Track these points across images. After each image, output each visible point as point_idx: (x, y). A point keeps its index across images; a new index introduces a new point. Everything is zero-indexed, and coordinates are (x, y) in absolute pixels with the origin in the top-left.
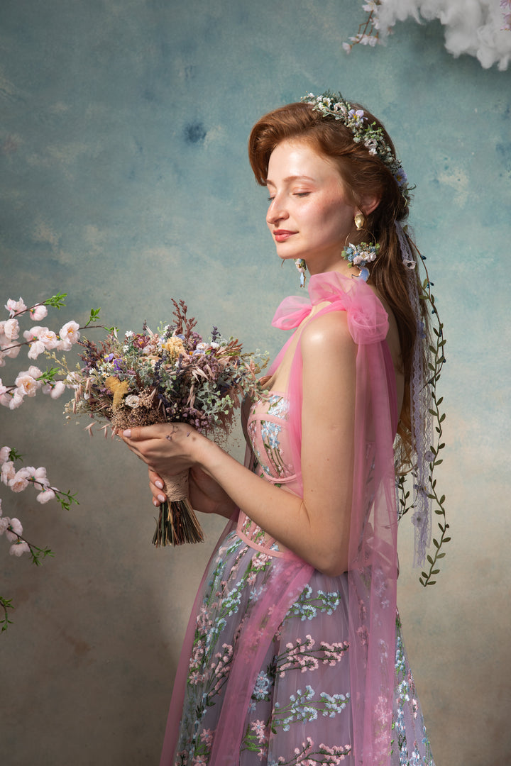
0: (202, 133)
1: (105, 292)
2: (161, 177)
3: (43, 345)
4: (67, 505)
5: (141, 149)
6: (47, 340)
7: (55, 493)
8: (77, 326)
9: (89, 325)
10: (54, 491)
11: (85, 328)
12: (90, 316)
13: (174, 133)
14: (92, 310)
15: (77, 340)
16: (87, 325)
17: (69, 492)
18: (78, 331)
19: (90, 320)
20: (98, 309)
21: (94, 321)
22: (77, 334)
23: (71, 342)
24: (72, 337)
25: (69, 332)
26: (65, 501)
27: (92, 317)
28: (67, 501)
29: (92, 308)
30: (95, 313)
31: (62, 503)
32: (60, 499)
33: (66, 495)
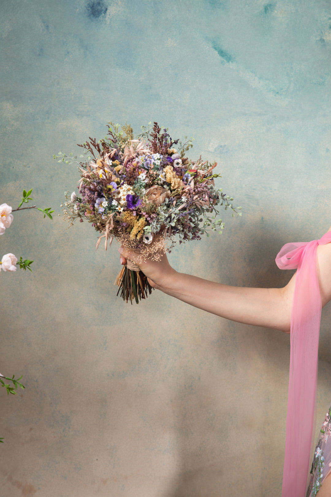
0: (104, 9)
1: (25, 164)
2: (68, 53)
4: (12, 389)
5: (47, 27)
8: (9, 209)
9: (22, 207)
11: (18, 210)
12: (22, 198)
13: (78, 10)
14: (24, 191)
15: (10, 223)
16: (20, 207)
17: (14, 376)
18: (11, 213)
19: (23, 202)
20: (30, 190)
21: (26, 202)
22: (11, 216)
23: (5, 225)
24: (5, 221)
25: (2, 216)
26: (9, 385)
27: (24, 198)
28: (12, 385)
29: (24, 190)
30: (27, 195)
31: (7, 388)
32: (5, 384)
33: (10, 380)
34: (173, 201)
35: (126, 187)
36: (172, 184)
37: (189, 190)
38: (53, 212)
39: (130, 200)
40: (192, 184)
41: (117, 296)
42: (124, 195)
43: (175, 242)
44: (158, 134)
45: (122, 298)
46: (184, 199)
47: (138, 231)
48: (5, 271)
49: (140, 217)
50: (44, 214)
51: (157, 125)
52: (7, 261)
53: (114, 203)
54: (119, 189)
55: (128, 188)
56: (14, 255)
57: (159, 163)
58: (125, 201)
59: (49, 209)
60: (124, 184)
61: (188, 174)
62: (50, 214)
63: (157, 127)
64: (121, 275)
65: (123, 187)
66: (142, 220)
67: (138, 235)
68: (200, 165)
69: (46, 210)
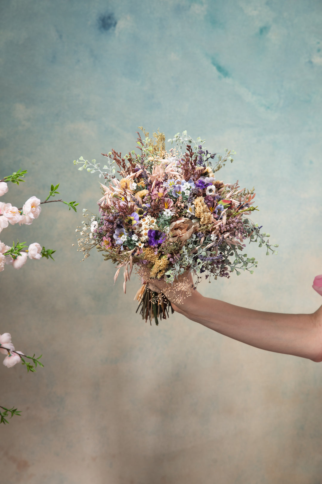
0: (113, 22)
2: (79, 61)
3: (7, 220)
4: (32, 367)
5: (61, 36)
6: (10, 215)
7: (21, 357)
8: (38, 201)
9: (49, 200)
10: (19, 355)
11: (45, 202)
12: (50, 191)
13: (89, 22)
14: (52, 186)
15: (39, 214)
16: (47, 200)
17: (34, 355)
18: (39, 205)
19: (50, 195)
20: (58, 185)
21: (53, 196)
22: (39, 208)
23: (34, 216)
24: (34, 212)
25: (32, 207)
26: (30, 363)
27: (51, 192)
28: (32, 364)
29: (52, 184)
30: (54, 189)
31: (28, 366)
32: (26, 362)
33: (31, 358)
34: (201, 238)
35: (148, 219)
36: (201, 218)
37: (220, 226)
38: (77, 204)
39: (152, 235)
40: (225, 218)
41: (136, 312)
42: (146, 229)
43: (201, 278)
44: (191, 159)
45: (141, 316)
46: (213, 237)
47: (159, 271)
48: (31, 258)
49: (162, 255)
50: (70, 206)
51: (190, 148)
52: (34, 250)
53: (134, 237)
54: (141, 220)
55: (151, 220)
56: (39, 245)
57: (189, 194)
58: (147, 237)
59: (74, 203)
60: (148, 216)
61: (221, 205)
62: (75, 207)
63: (190, 151)
64: (142, 291)
65: (146, 218)
66: (164, 259)
67: (158, 274)
68: (236, 193)
69: (71, 203)
